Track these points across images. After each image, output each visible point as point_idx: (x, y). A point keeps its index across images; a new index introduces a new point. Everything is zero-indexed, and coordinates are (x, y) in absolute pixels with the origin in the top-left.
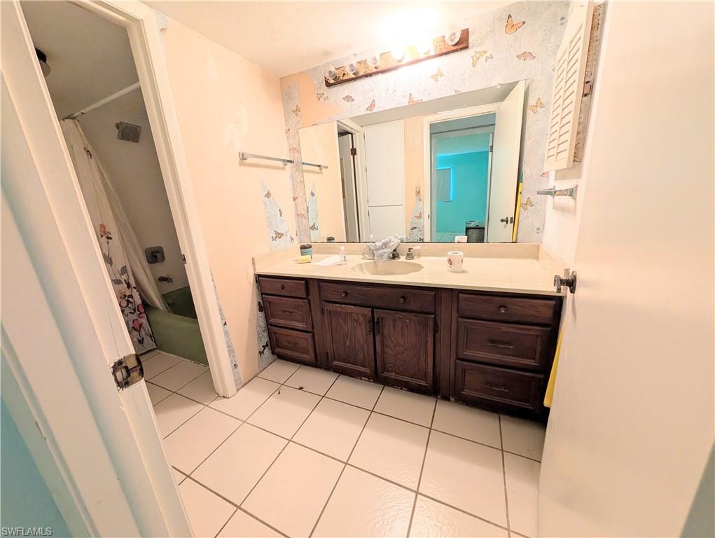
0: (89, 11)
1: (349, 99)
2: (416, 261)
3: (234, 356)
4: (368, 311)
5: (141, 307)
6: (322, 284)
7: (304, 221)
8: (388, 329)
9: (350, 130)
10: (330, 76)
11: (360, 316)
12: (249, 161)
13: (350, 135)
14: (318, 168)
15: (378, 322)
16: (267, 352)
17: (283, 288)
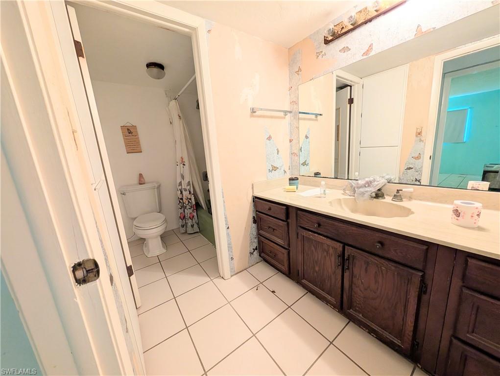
0: (173, 31)
1: (346, 49)
2: (405, 203)
3: (232, 252)
4: (339, 246)
5: (194, 206)
6: (298, 212)
7: (296, 158)
8: (359, 268)
9: (349, 83)
10: (329, 34)
11: (331, 248)
12: (258, 113)
13: (349, 88)
14: (314, 116)
15: (348, 259)
16: (256, 253)
17: (270, 209)
